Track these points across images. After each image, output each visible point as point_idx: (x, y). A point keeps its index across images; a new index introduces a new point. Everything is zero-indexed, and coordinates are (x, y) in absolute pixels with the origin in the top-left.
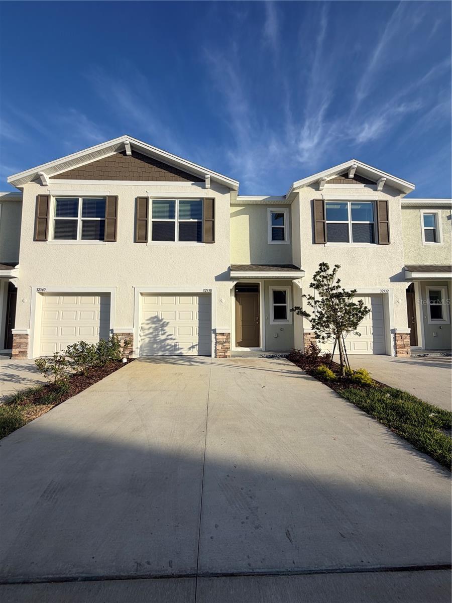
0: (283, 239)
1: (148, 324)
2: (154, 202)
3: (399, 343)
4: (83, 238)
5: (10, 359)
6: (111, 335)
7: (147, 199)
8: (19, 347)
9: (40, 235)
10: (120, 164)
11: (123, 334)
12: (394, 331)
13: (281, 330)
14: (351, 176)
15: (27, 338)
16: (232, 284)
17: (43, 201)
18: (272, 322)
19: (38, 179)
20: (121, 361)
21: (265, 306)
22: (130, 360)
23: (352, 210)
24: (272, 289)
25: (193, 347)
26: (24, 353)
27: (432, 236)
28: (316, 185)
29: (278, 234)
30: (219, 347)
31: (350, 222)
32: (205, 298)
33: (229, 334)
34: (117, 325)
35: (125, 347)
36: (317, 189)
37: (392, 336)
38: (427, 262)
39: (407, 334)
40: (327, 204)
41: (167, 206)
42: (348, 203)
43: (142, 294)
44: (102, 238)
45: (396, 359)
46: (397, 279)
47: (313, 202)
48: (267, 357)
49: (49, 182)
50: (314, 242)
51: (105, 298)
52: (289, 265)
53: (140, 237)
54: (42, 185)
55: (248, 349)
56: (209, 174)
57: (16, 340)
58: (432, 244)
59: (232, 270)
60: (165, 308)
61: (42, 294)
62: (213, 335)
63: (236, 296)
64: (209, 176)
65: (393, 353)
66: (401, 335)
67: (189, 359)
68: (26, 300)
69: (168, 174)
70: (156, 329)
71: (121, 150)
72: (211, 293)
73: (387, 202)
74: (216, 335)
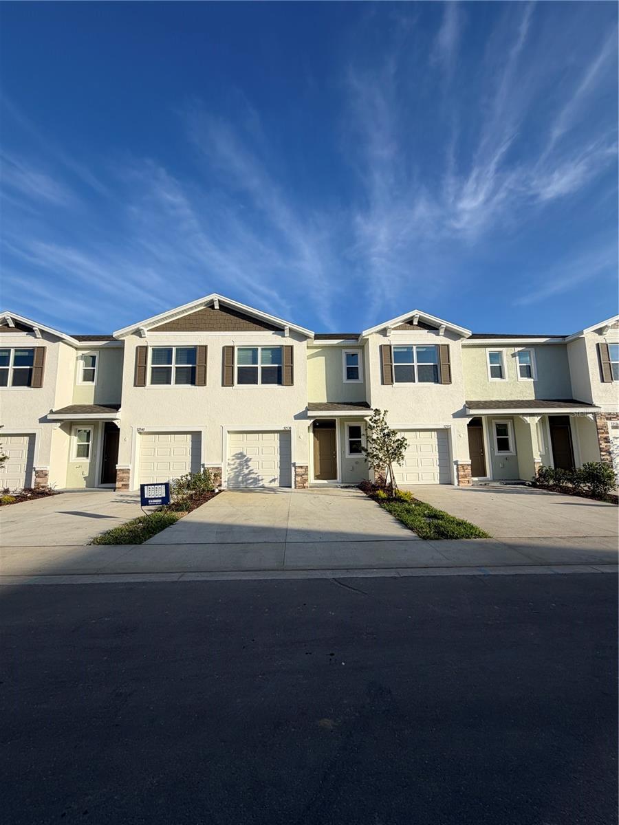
0: (357, 378)
1: (233, 460)
2: (239, 349)
3: (461, 473)
4: (177, 383)
5: (114, 491)
6: (202, 469)
7: (233, 347)
8: (122, 480)
9: (140, 381)
10: (209, 317)
11: (213, 468)
12: (456, 463)
13: (357, 463)
14: (415, 323)
15: (129, 473)
16: (310, 422)
17: (141, 351)
18: (348, 455)
19: (138, 333)
20: (214, 491)
21: (342, 441)
22: (220, 491)
23: (418, 352)
24: (347, 425)
25: (274, 480)
26: (126, 486)
27: (498, 372)
28: (384, 332)
29: (352, 373)
30: (298, 479)
31: (415, 364)
32: (285, 435)
33: (307, 467)
34: (208, 460)
35: (215, 480)
36: (385, 335)
37: (455, 467)
38: (493, 397)
39: (468, 465)
40: (394, 348)
41: (250, 353)
42: (414, 347)
43: (229, 432)
44: (193, 383)
45: (459, 487)
46: (459, 415)
47: (381, 347)
48: (341, 487)
49: (147, 334)
50: (383, 383)
51: (196, 436)
52: (363, 402)
53: (227, 381)
54: (141, 337)
55: (325, 482)
56: (288, 325)
57: (120, 474)
58: (498, 380)
59: (308, 410)
60: (249, 445)
61: (140, 433)
62: (293, 468)
63: (314, 432)
64: (287, 327)
65: (456, 483)
66: (463, 466)
67: (273, 490)
68: (127, 439)
69: (251, 325)
70: (240, 464)
71: (211, 305)
72: (290, 431)
73: (448, 346)
74: (295, 468)
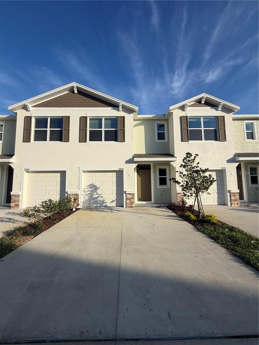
0: (164, 139)
1: (88, 188)
2: (90, 119)
3: (233, 198)
4: (51, 140)
5: (10, 209)
6: (66, 195)
7: (86, 117)
8: (15, 202)
9: (26, 139)
10: (71, 98)
11: (73, 194)
12: (229, 191)
13: (164, 191)
14: (203, 102)
15: (19, 197)
16: (135, 165)
17: (28, 120)
18: (158, 186)
19: (25, 108)
20: (72, 210)
21: (154, 177)
22: (77, 209)
23: (204, 122)
24: (158, 167)
25: (113, 201)
26: (17, 206)
27: (251, 136)
28: (183, 108)
29: (161, 136)
30: (128, 201)
31: (203, 129)
32: (120, 174)
33: (134, 194)
34: (70, 189)
35: (74, 202)
36: (183, 110)
37: (229, 194)
38: (248, 151)
39: (237, 193)
40: (189, 118)
41: (97, 122)
42: (202, 117)
43: (84, 171)
44: (61, 140)
45: (231, 208)
46: (231, 161)
47: (181, 118)
48: (156, 207)
49: (31, 109)
50: (182, 141)
51: (63, 174)
52: (168, 154)
53: (82, 139)
54: (27, 111)
55: (144, 203)
57: (13, 198)
58: (251, 140)
59: (135, 157)
60: (97, 179)
61: (27, 172)
62: (124, 195)
63: (137, 172)
64: (121, 104)
65: (229, 205)
66: (234, 194)
67: (111, 209)
68: (18, 176)
69: (98, 103)
70: (92, 191)
71: (72, 90)
72: (123, 171)
73: (224, 117)
74: (126, 195)
